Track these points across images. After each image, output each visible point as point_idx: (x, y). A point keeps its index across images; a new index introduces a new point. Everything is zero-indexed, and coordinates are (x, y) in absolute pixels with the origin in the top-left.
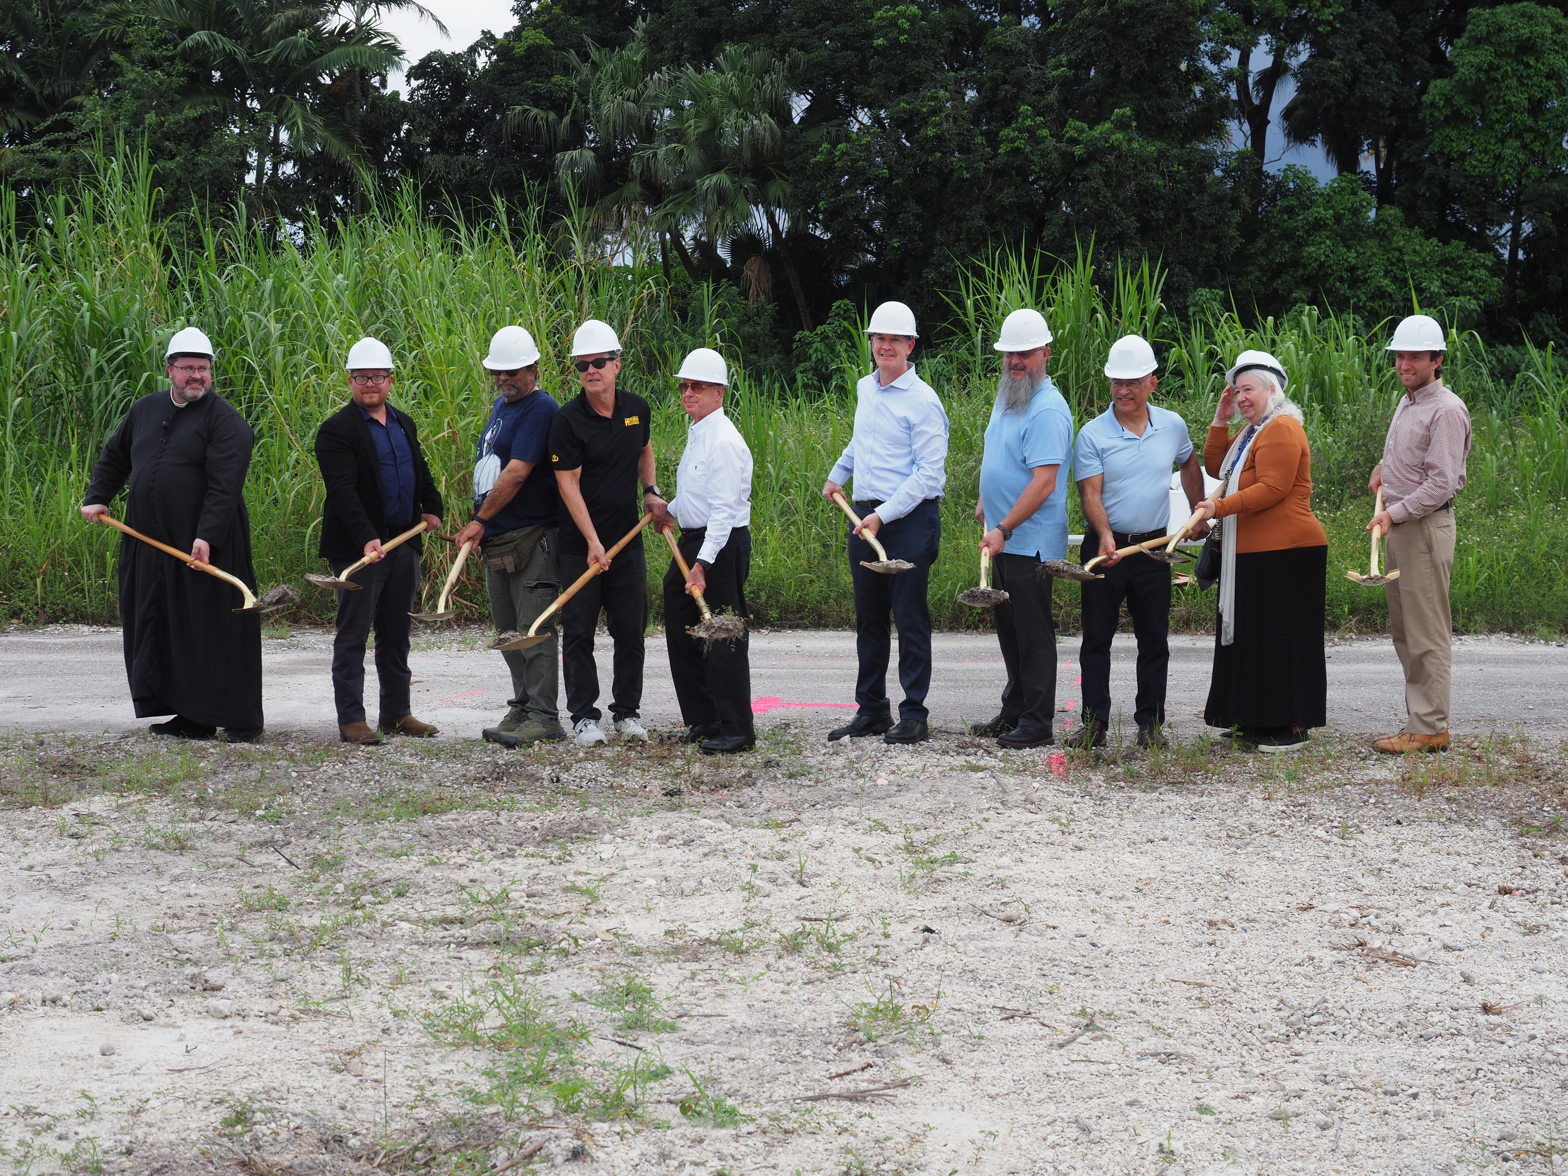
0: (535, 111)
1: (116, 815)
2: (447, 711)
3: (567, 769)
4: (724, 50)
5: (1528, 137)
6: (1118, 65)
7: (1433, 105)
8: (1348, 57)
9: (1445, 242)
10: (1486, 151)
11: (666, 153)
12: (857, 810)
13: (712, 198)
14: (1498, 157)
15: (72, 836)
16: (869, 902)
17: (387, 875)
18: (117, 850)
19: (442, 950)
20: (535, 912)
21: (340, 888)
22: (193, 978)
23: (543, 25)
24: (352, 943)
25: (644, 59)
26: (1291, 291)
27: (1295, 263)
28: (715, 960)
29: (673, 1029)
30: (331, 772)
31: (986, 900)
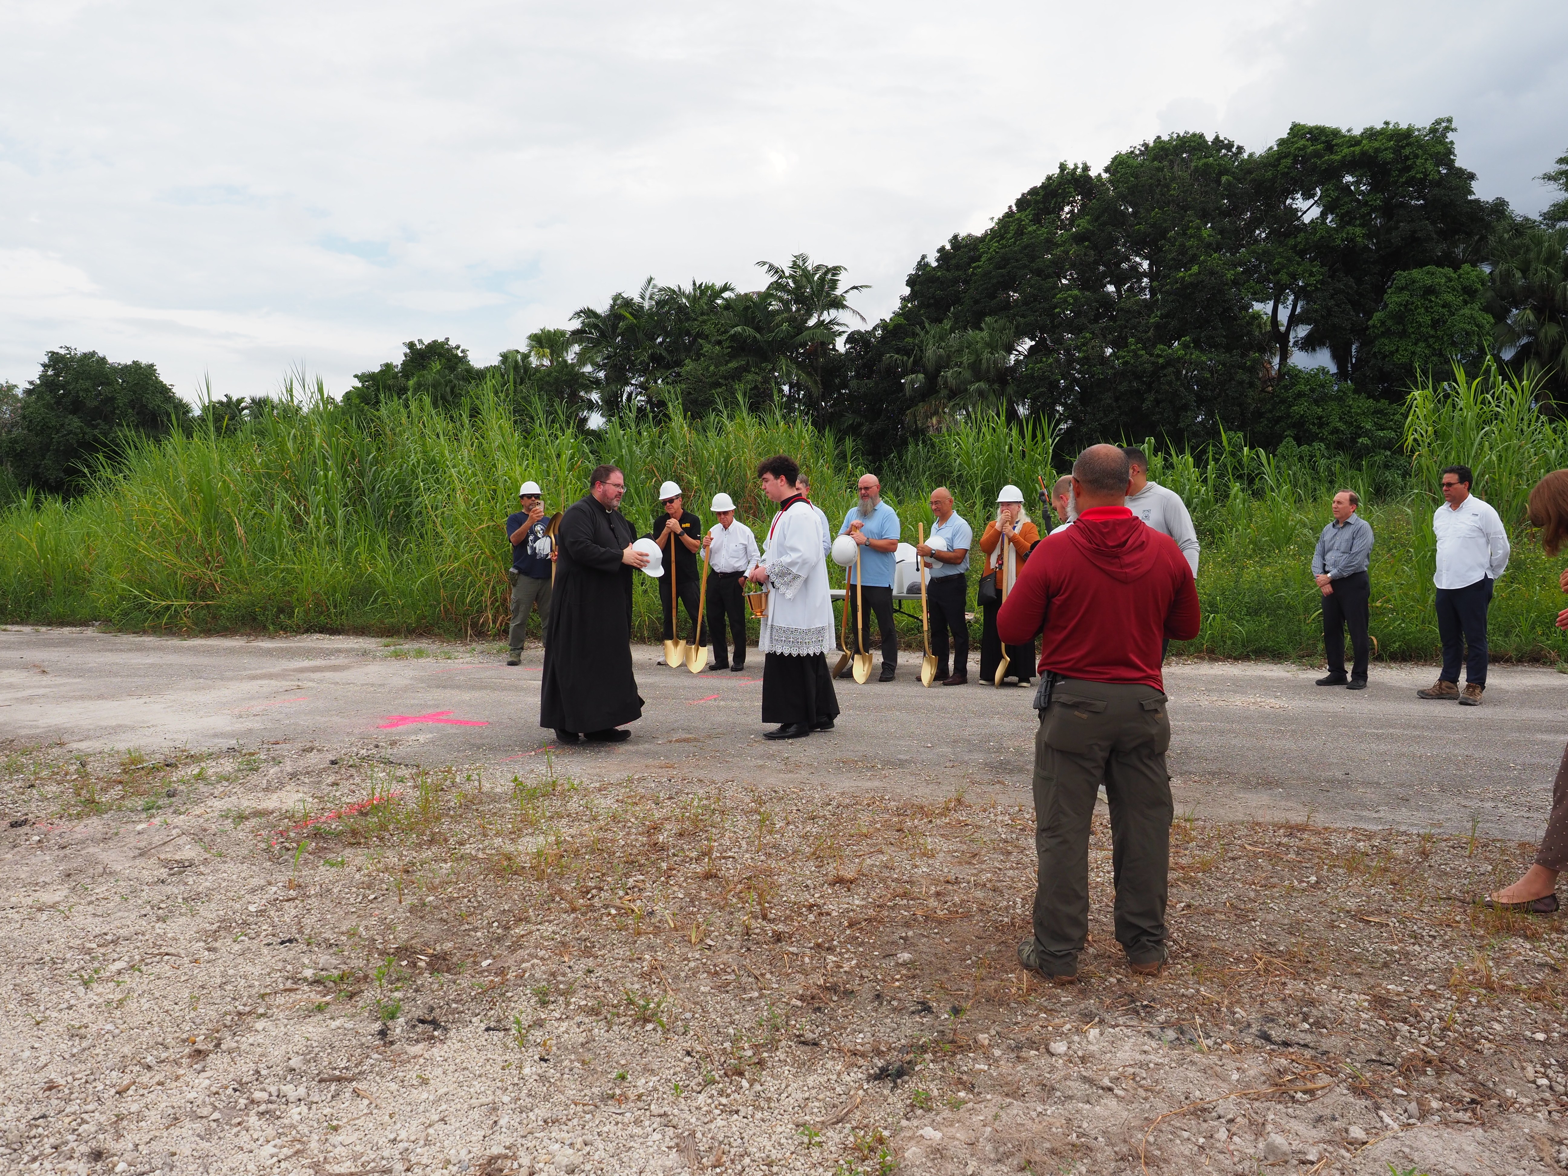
0: (897, 356)
4: (985, 320)
5: (1431, 341)
7: (1374, 326)
9: (1378, 401)
10: (1406, 350)
25: (950, 327)
27: (1288, 416)
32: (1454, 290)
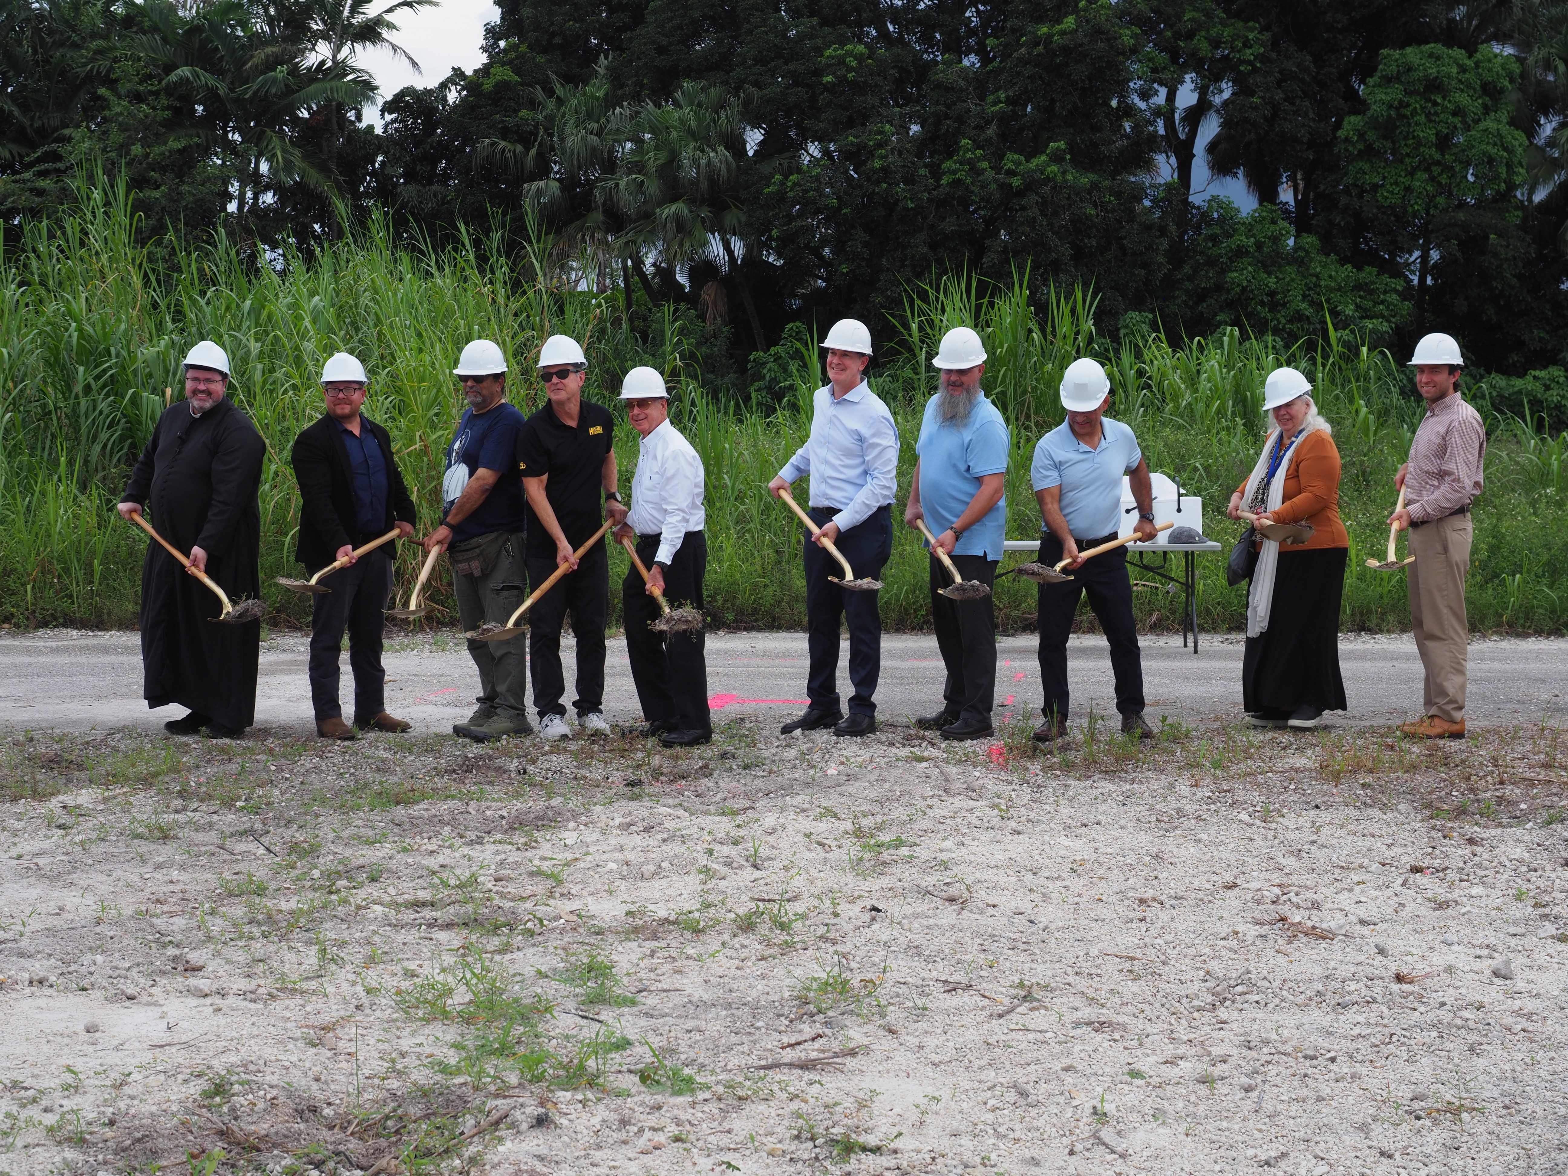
0: (503, 144)
1: (102, 807)
2: (420, 708)
3: (534, 762)
4: (682, 87)
5: (1436, 170)
6: (1053, 101)
7: (1347, 140)
8: (1268, 95)
9: (1360, 269)
10: (1396, 183)
11: (627, 184)
12: (808, 798)
13: (671, 226)
14: (1408, 189)
15: (59, 827)
16: (819, 884)
17: (361, 861)
18: (103, 840)
19: (413, 931)
20: (503, 896)
21: (316, 873)
22: (175, 959)
23: (510, 63)
24: (328, 925)
25: (606, 95)
26: (1215, 314)
27: (1219, 288)
28: (673, 939)
29: (633, 1003)
30: (308, 766)
31: (930, 881)
32: (1469, 86)
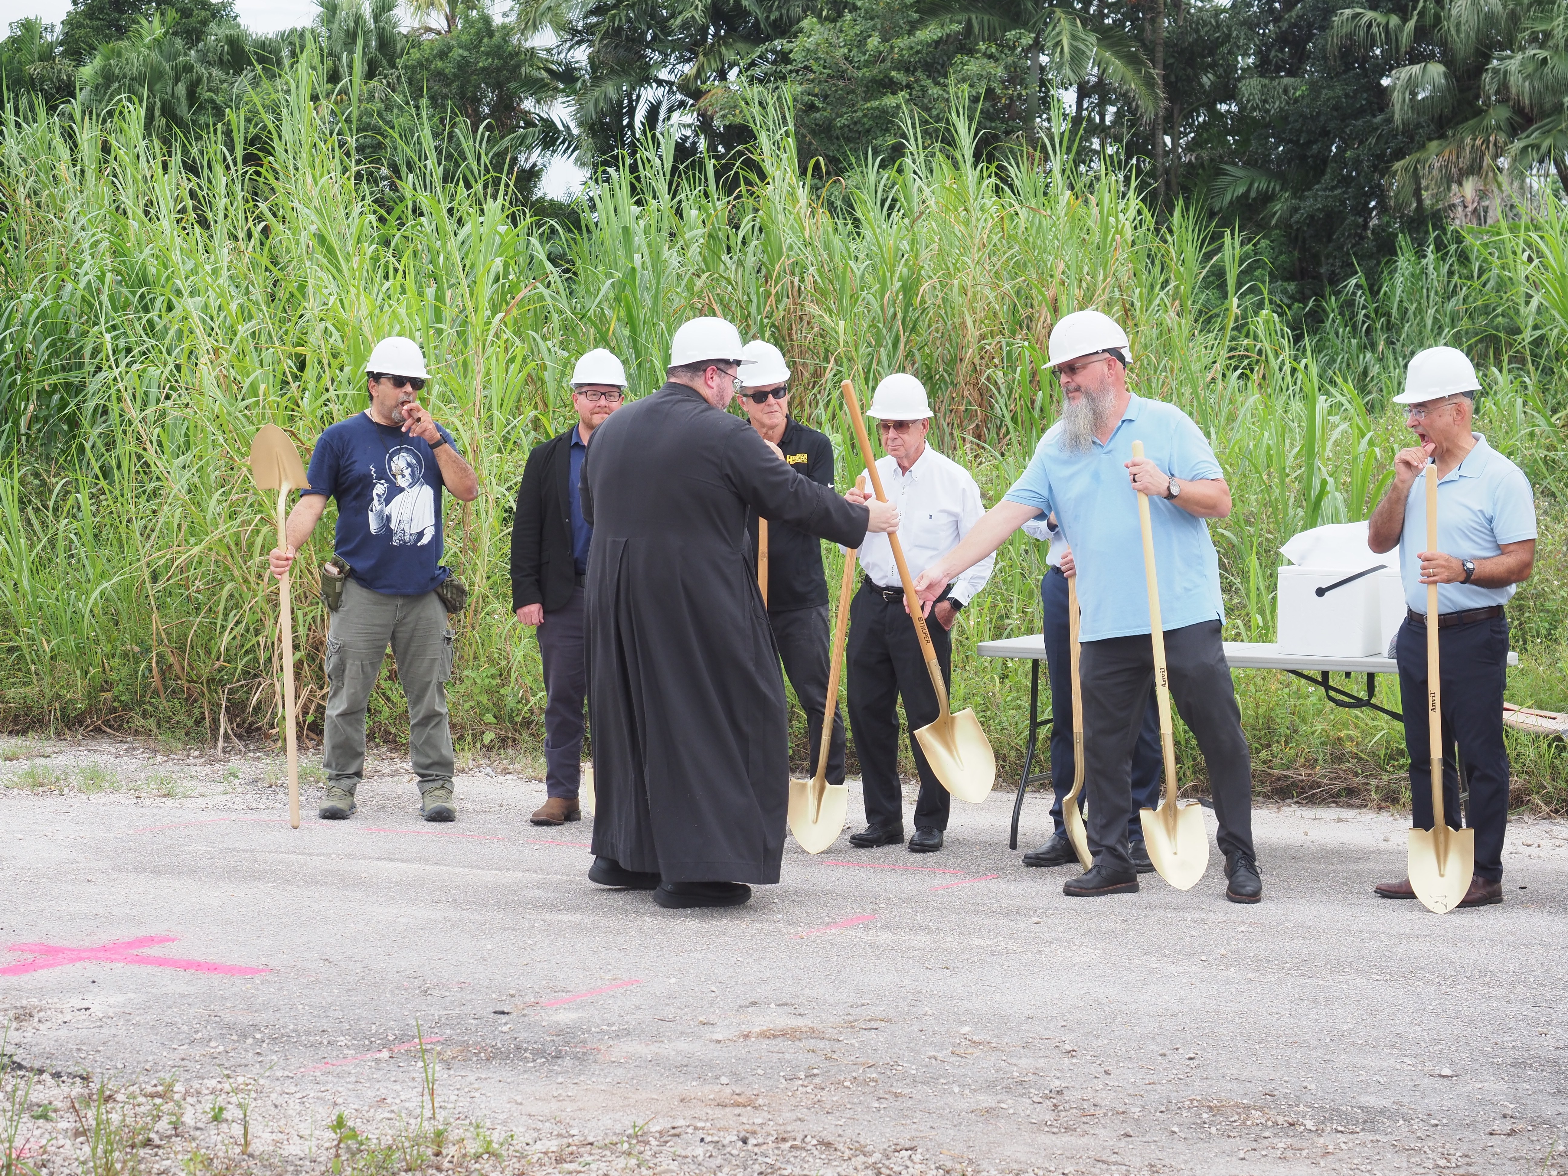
0: (1370, 15)
11: (1522, 64)
